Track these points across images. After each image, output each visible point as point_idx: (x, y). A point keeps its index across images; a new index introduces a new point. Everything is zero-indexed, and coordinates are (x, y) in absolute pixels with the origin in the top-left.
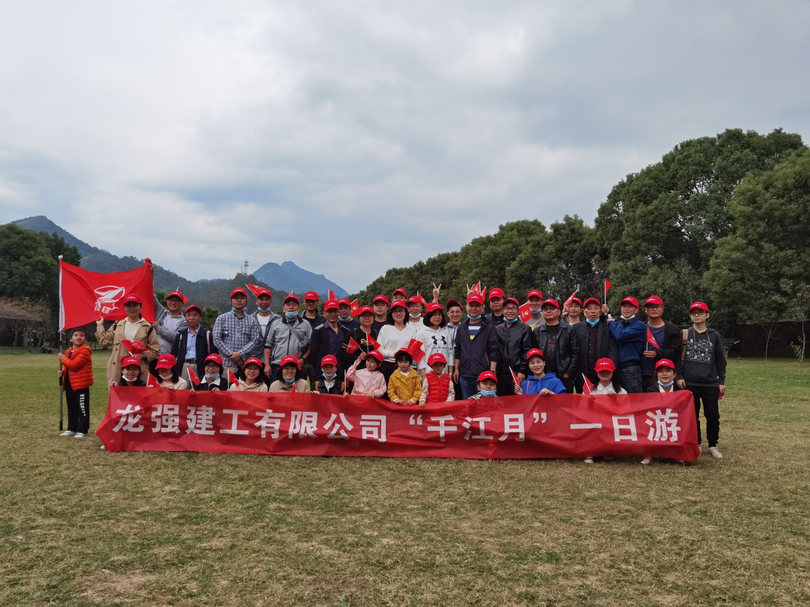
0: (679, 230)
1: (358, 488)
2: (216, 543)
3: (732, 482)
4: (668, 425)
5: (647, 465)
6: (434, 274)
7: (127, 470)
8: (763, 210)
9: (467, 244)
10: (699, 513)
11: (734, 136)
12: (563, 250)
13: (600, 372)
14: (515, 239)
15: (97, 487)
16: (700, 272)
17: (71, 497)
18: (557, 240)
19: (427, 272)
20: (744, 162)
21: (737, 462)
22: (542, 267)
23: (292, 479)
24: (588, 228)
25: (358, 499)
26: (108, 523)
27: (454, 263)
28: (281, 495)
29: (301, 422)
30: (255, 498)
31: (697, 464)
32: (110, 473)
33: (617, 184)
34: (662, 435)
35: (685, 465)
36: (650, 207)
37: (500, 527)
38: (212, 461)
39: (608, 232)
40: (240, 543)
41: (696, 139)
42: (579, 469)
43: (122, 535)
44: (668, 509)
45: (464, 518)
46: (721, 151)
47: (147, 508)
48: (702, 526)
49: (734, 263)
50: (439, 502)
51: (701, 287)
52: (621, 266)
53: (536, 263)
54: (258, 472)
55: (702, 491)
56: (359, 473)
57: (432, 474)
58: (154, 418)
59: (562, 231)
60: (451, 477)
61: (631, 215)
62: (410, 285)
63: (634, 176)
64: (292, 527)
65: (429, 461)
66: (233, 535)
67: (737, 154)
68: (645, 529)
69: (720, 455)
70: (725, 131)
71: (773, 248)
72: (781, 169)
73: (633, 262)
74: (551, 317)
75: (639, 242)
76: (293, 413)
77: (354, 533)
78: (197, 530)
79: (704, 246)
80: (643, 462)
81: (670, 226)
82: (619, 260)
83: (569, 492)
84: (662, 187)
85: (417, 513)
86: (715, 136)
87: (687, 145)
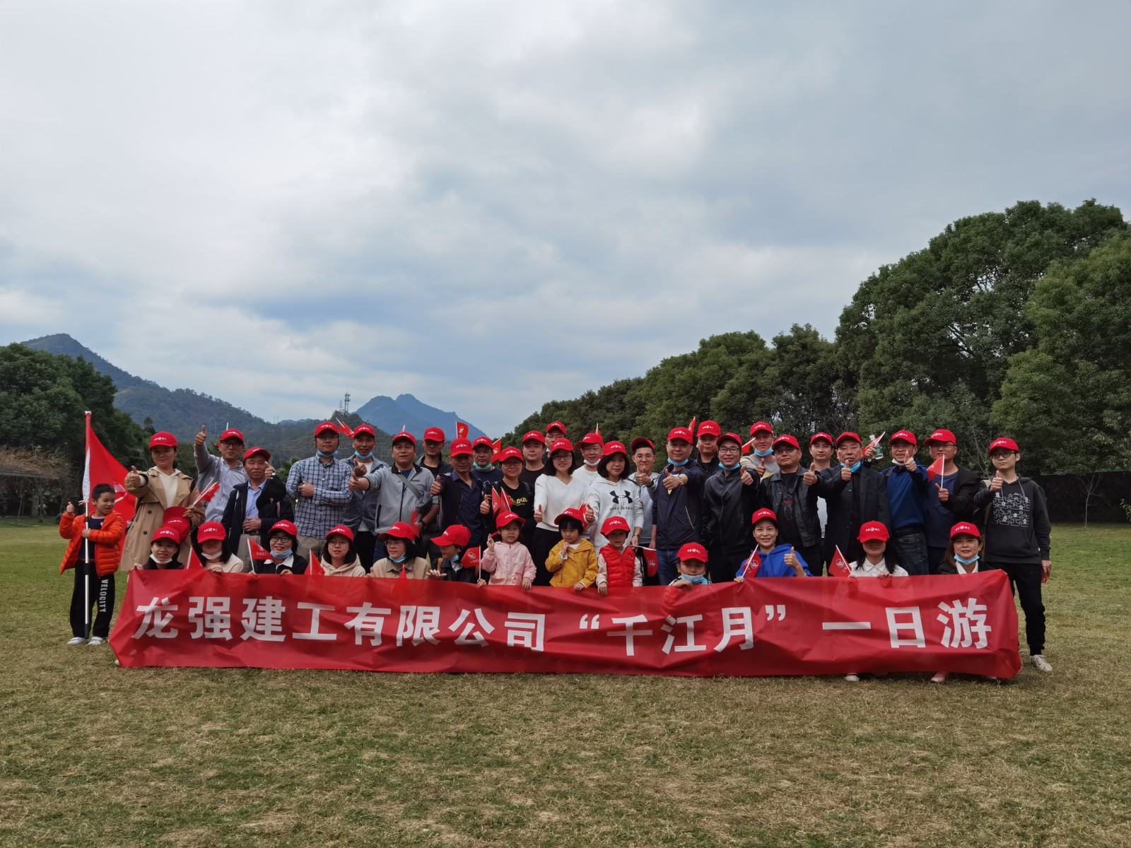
0: (955, 343)
1: (502, 723)
2: (272, 821)
3: (1078, 710)
4: (972, 623)
5: (941, 683)
6: (610, 409)
7: (149, 697)
8: (1075, 314)
9: (655, 366)
10: (1038, 762)
11: (1029, 211)
12: (791, 373)
13: (866, 543)
14: (724, 358)
15: (98, 726)
16: (986, 402)
17: (53, 743)
18: (782, 359)
19: (599, 406)
20: (1046, 247)
21: (1077, 678)
22: (761, 396)
23: (402, 709)
24: (825, 343)
25: (503, 741)
26: (104, 787)
27: (638, 393)
28: (382, 736)
29: (414, 622)
30: (340, 742)
31: (1017, 682)
32: (122, 702)
33: (866, 279)
34: (963, 639)
35: (1001, 684)
36: (914, 312)
37: (727, 789)
38: (280, 682)
39: (855, 347)
40: (309, 822)
41: (977, 214)
42: (839, 691)
43: (122, 807)
44: (986, 755)
45: (669, 773)
46: (1012, 232)
47: (170, 760)
48: (1046, 784)
49: (1036, 388)
50: (627, 745)
51: (989, 423)
52: (874, 395)
53: (754, 392)
54: (348, 700)
55: (1034, 724)
56: (503, 698)
57: (616, 701)
58: (192, 617)
59: (790, 347)
60: (644, 704)
61: (887, 322)
62: (575, 425)
63: (890, 268)
64: (396, 793)
65: (610, 680)
66: (301, 806)
67: (1036, 236)
68: (958, 790)
69: (1048, 667)
70: (1016, 204)
71: (1093, 367)
72: (1100, 255)
73: (891, 388)
74: (788, 462)
75: (898, 360)
76: (403, 608)
77: (494, 801)
78: (244, 797)
79: (992, 366)
80: (935, 679)
81: (942, 339)
82: (872, 387)
83: (828, 728)
84: (930, 283)
85: (595, 766)
86: (1004, 212)
87: (964, 224)
